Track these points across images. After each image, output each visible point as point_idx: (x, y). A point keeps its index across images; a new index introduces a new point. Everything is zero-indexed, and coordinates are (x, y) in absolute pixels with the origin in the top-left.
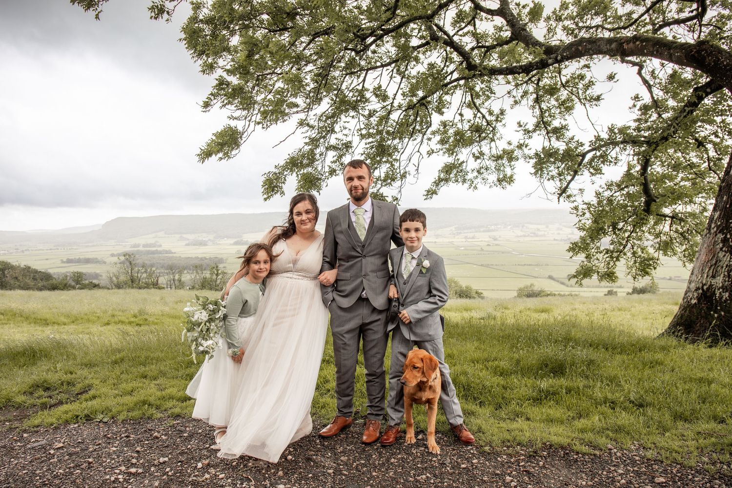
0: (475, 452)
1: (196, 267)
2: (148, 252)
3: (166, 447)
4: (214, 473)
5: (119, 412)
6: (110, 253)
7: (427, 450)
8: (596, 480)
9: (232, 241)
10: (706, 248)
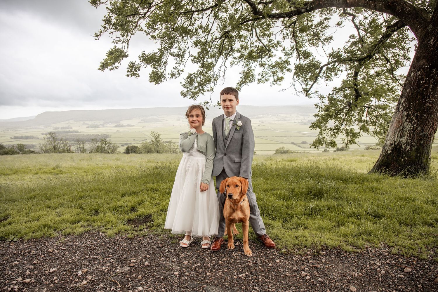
0: (277, 254)
1: (93, 140)
2: (65, 132)
3: (57, 259)
4: (90, 279)
5: (26, 234)
6: (41, 132)
7: (243, 254)
8: (364, 271)
9: (114, 125)
10: (396, 120)
